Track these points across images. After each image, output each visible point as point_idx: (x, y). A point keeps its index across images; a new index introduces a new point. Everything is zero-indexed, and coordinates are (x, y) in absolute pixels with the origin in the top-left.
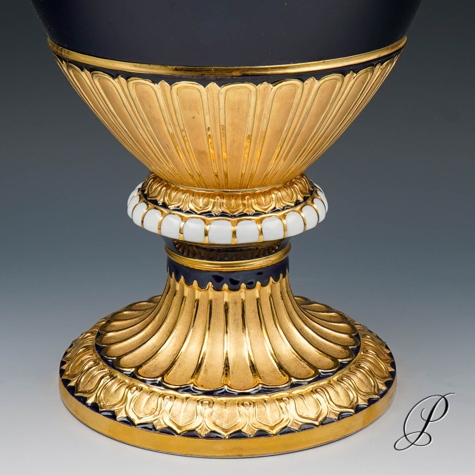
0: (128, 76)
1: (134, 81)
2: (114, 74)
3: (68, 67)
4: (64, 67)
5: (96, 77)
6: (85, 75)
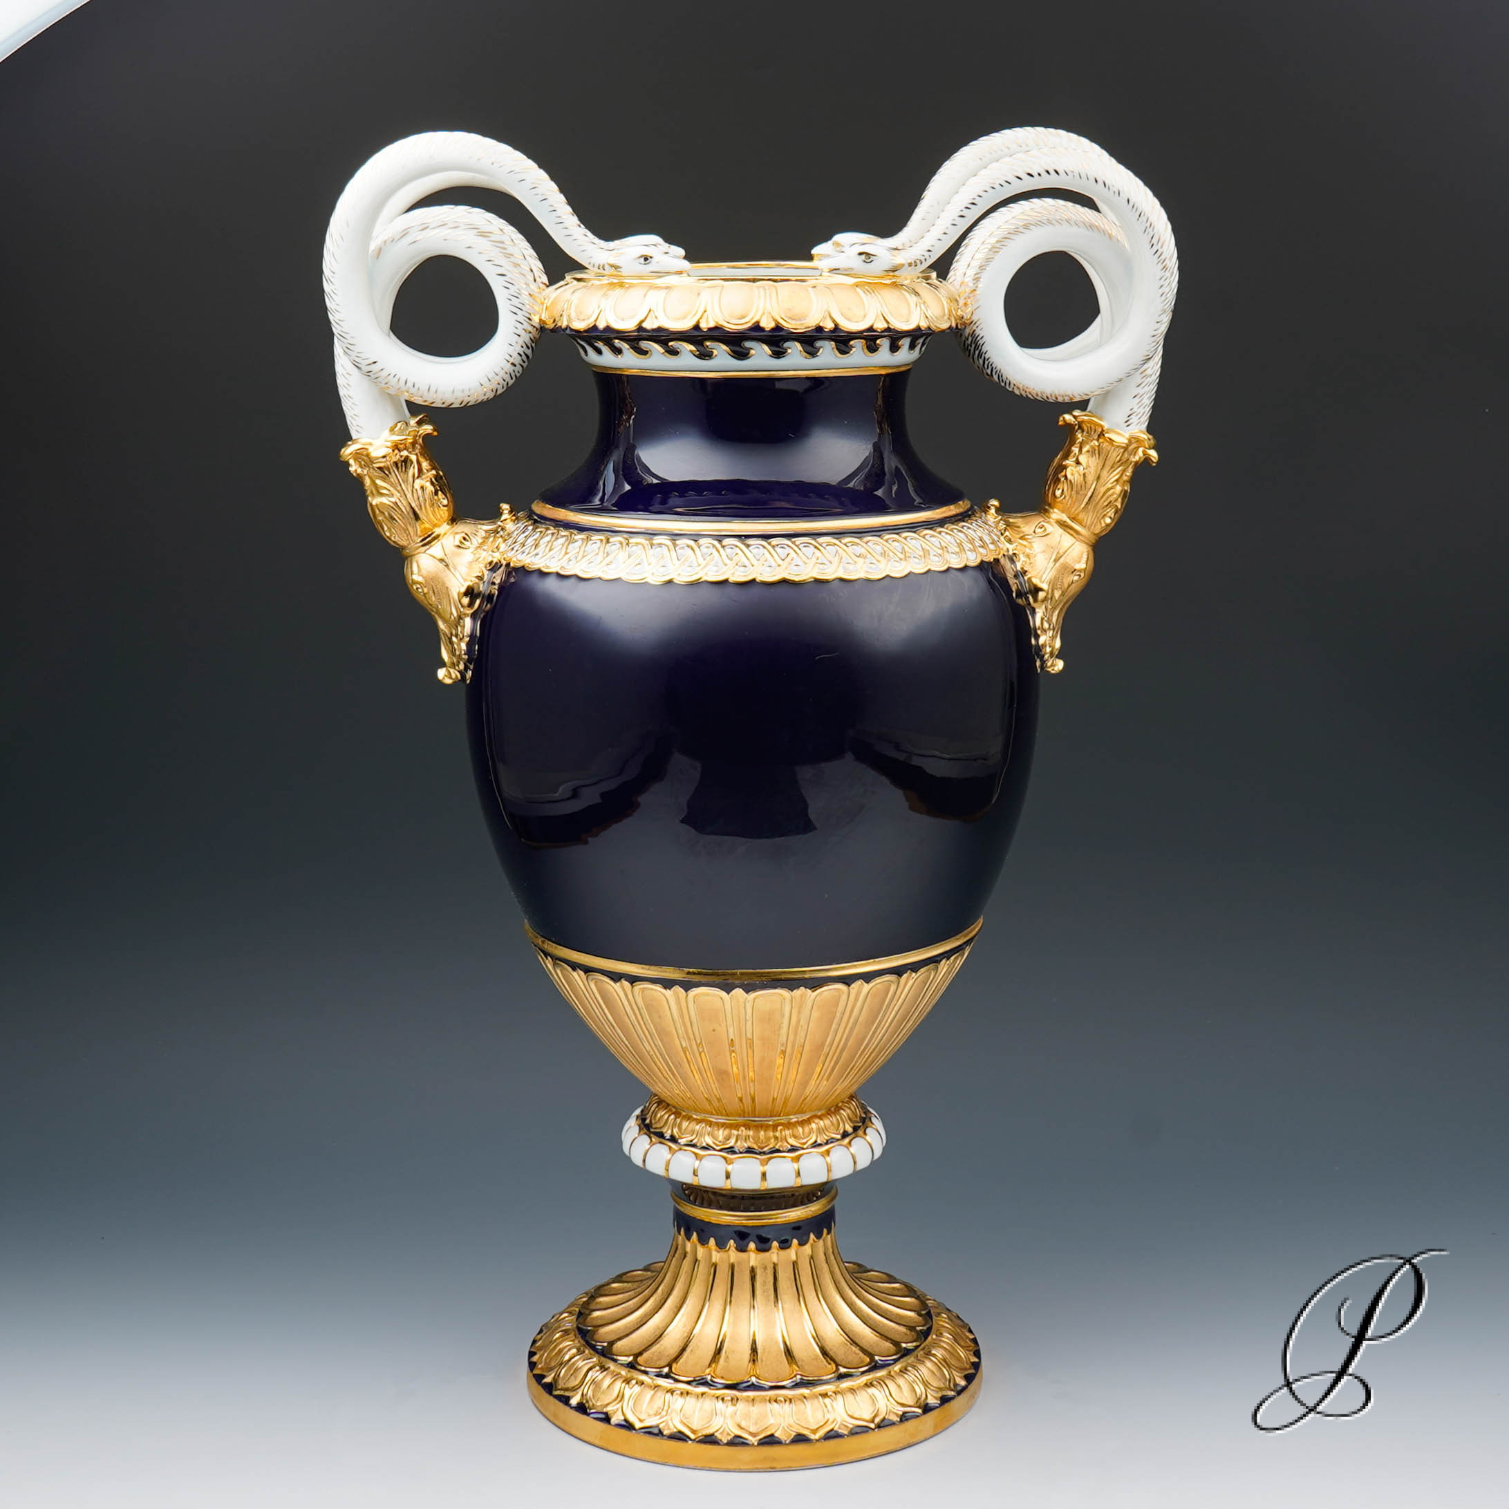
0: (633, 980)
1: (639, 986)
2: (616, 977)
3: (555, 965)
4: (549, 964)
5: (592, 980)
6: (578, 976)
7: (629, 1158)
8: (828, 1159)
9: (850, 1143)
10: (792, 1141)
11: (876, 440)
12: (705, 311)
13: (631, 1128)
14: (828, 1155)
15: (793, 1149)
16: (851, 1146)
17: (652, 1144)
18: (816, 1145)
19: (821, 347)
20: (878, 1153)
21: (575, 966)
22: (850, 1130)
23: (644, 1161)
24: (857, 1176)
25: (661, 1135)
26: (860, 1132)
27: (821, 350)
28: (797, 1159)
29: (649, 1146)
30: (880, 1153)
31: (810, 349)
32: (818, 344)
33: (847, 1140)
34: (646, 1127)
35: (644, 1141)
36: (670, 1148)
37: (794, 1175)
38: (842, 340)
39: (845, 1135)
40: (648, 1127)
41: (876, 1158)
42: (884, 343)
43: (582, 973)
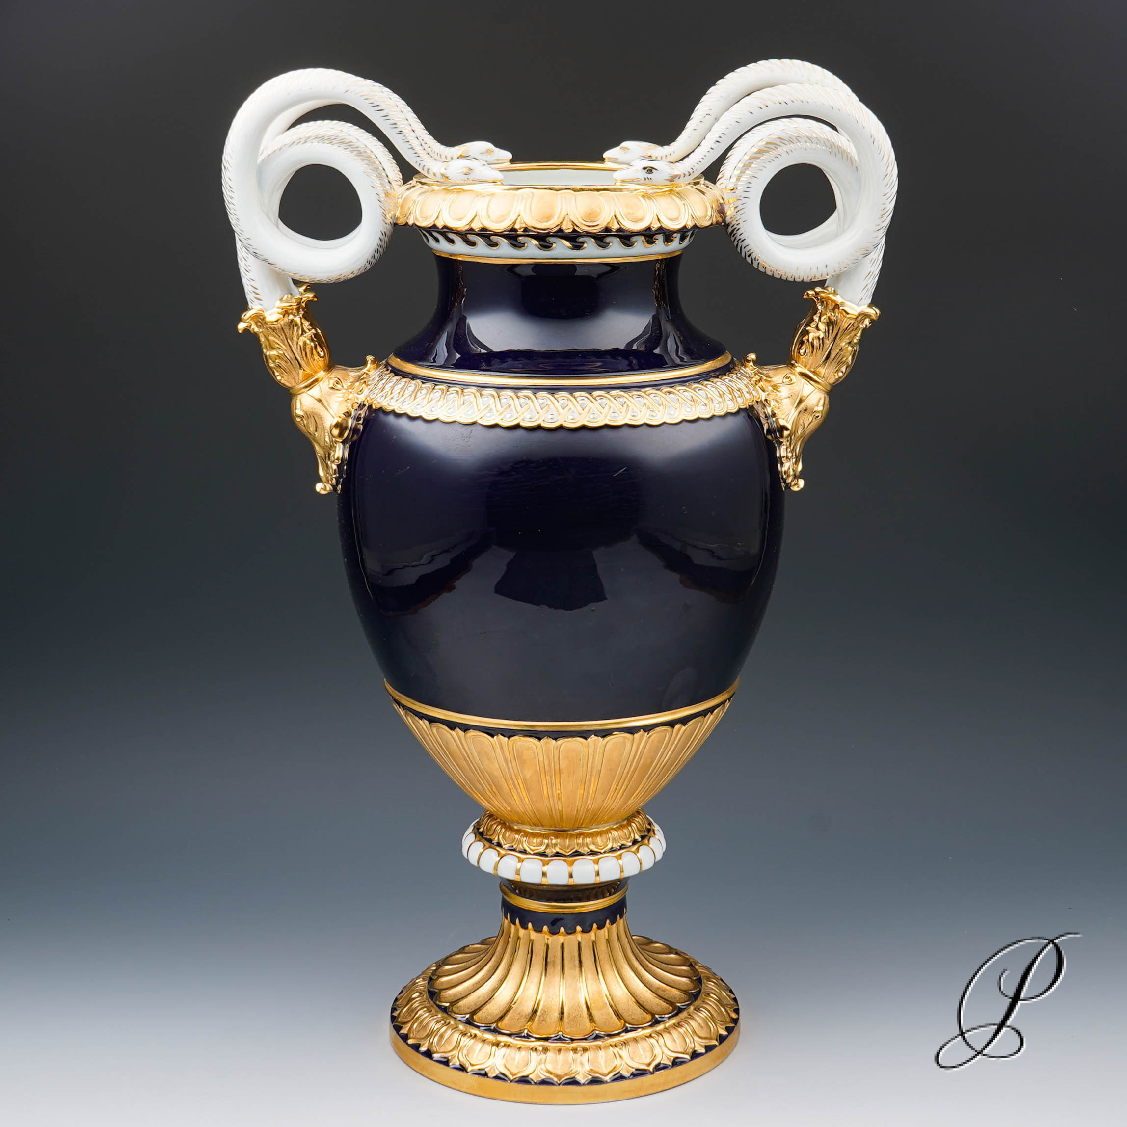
0: (466, 728)
1: (472, 733)
2: (452, 725)
4: (402, 712)
5: (435, 727)
6: (424, 724)
7: (467, 860)
8: (620, 861)
9: (638, 849)
10: (593, 847)
11: (654, 313)
12: (519, 215)
13: (469, 837)
14: (621, 858)
15: (593, 853)
16: (638, 852)
17: (485, 848)
18: (612, 850)
19: (611, 242)
20: (659, 856)
21: (422, 716)
22: (638, 838)
23: (478, 862)
24: (642, 874)
25: (490, 841)
26: (646, 841)
27: (611, 244)
28: (597, 862)
29: (482, 850)
30: (660, 858)
31: (602, 244)
32: (608, 240)
33: (636, 847)
34: (480, 835)
35: (479, 846)
36: (498, 852)
37: (594, 874)
38: (626, 237)
39: (635, 842)
40: (481, 834)
41: (656, 861)
42: (660, 238)
43: (427, 722)
